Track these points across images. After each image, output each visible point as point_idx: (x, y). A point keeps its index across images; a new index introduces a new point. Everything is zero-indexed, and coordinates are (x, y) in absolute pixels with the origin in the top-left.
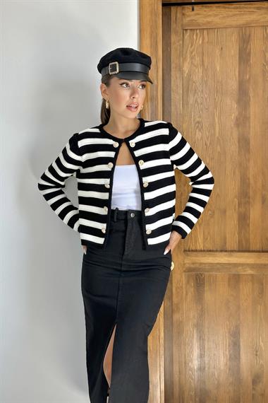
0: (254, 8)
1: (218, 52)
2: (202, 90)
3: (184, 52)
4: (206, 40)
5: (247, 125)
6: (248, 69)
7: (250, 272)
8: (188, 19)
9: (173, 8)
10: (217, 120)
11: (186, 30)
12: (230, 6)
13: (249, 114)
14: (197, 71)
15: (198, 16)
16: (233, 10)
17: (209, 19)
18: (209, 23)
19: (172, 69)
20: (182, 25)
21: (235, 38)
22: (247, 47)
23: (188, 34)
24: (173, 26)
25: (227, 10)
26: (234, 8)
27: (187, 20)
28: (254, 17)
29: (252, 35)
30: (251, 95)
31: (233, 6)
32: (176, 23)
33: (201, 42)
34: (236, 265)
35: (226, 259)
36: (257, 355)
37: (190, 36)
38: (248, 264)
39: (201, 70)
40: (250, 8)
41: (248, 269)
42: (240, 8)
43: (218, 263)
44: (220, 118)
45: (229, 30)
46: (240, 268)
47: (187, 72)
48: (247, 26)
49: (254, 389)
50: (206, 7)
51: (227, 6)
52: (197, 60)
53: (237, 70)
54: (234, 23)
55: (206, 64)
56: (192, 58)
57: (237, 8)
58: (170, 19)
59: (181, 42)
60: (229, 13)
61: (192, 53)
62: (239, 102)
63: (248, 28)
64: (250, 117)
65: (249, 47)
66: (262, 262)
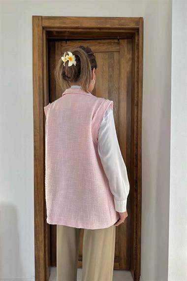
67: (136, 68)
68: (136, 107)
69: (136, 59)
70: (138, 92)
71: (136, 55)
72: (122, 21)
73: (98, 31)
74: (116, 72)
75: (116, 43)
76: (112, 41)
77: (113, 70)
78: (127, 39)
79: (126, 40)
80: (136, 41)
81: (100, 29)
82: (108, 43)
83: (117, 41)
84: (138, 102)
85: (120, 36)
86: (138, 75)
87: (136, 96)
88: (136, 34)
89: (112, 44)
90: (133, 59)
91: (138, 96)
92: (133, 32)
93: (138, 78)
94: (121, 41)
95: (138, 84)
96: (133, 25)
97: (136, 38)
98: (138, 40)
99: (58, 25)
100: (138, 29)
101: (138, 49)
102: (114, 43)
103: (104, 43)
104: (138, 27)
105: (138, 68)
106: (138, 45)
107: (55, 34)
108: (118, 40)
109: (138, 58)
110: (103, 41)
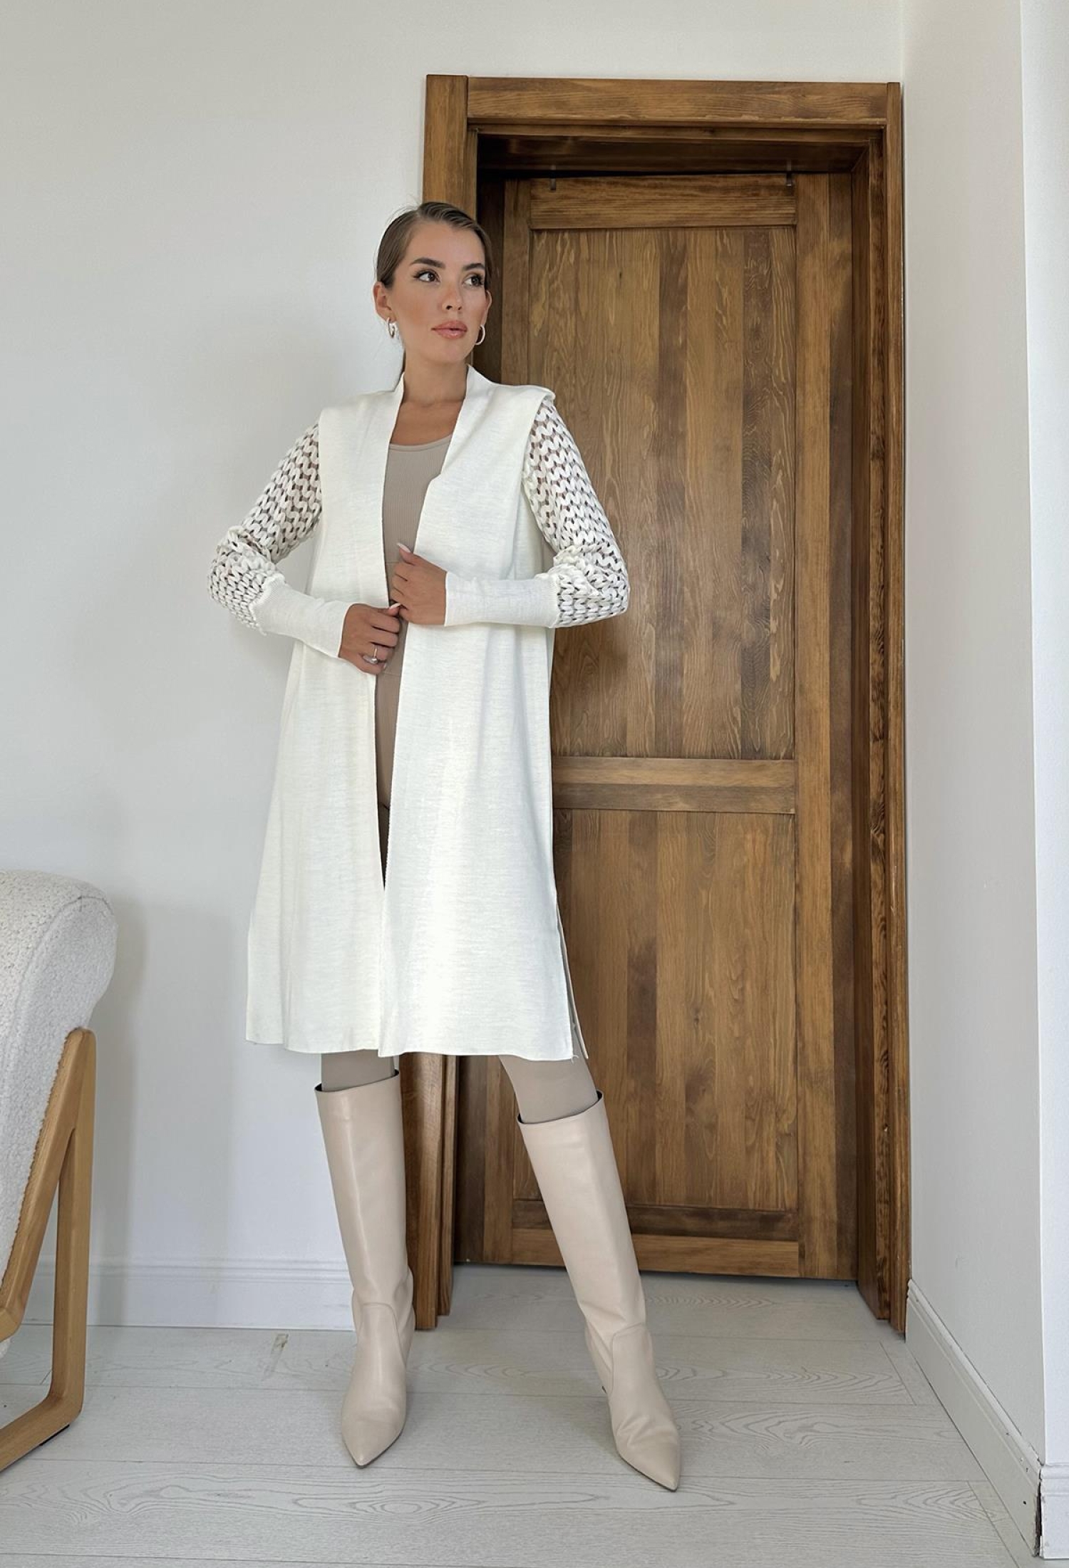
0: (695, 188)
1: (611, 281)
2: (575, 369)
3: (534, 281)
4: (585, 254)
5: (679, 450)
6: (681, 322)
7: (681, 805)
8: (544, 207)
9: (509, 187)
10: (607, 440)
11: (539, 231)
12: (642, 183)
13: (684, 425)
14: (562, 323)
15: (565, 202)
16: (646, 191)
17: (591, 209)
18: (590, 216)
19: (505, 319)
20: (530, 220)
21: (651, 251)
22: (679, 273)
23: (543, 241)
24: (509, 221)
25: (634, 190)
26: (649, 187)
27: (539, 209)
28: (693, 207)
29: (691, 248)
30: (689, 381)
31: (646, 183)
32: (515, 216)
33: (572, 260)
34: (647, 789)
35: (626, 772)
36: (697, 1020)
37: (547, 243)
38: (677, 788)
39: (571, 324)
40: (685, 187)
41: (678, 799)
42: (662, 187)
43: (604, 786)
44: (614, 433)
45: (637, 235)
46: (659, 796)
47: (539, 326)
48: (680, 227)
49: (689, 1111)
50: (585, 183)
51: (634, 182)
52: (564, 301)
53: (657, 323)
54: (649, 220)
55: (583, 310)
56: (552, 294)
57: (656, 187)
58: (500, 208)
59: (527, 257)
60: (637, 196)
61: (551, 282)
62: (659, 397)
63: (680, 233)
64: (683, 435)
65: (682, 274)
66: (711, 783)
67: (872, 294)
68: (874, 466)
69: (872, 256)
70: (885, 400)
71: (873, 238)
72: (812, 98)
73: (706, 136)
74: (781, 313)
75: (780, 188)
76: (761, 180)
77: (766, 307)
78: (829, 172)
79: (824, 180)
80: (872, 180)
81: (713, 128)
82: (744, 189)
83: (781, 181)
84: (884, 441)
85: (794, 163)
86: (884, 322)
87: (874, 413)
88: (872, 150)
89: (763, 192)
90: (857, 260)
91: (884, 414)
92: (859, 141)
93: (883, 339)
94: (802, 180)
95: (883, 364)
96: (858, 116)
97: (873, 168)
98: (882, 176)
99: (535, 113)
100: (880, 133)
101: (881, 214)
102: (771, 188)
103: (726, 190)
104: (878, 121)
105: (882, 292)
106: (880, 198)
107: (514, 148)
108: (789, 175)
109: (882, 250)
110: (721, 182)
